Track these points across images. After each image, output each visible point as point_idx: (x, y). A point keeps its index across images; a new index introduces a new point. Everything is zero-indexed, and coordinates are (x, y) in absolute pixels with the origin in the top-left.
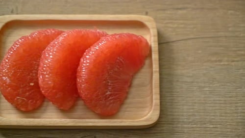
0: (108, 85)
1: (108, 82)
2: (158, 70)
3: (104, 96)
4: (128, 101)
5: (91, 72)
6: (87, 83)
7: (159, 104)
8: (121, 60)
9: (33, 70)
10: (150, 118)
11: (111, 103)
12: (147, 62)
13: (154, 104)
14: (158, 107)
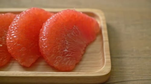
0: (66, 44)
1: (66, 42)
2: (107, 40)
3: (62, 52)
4: (83, 62)
5: (51, 30)
6: (47, 37)
7: (110, 61)
8: (77, 28)
9: (2, 36)
10: (103, 71)
11: (68, 60)
12: (98, 38)
13: (105, 62)
14: (110, 64)
